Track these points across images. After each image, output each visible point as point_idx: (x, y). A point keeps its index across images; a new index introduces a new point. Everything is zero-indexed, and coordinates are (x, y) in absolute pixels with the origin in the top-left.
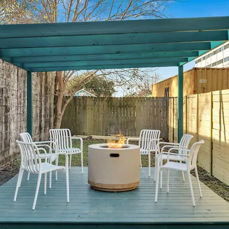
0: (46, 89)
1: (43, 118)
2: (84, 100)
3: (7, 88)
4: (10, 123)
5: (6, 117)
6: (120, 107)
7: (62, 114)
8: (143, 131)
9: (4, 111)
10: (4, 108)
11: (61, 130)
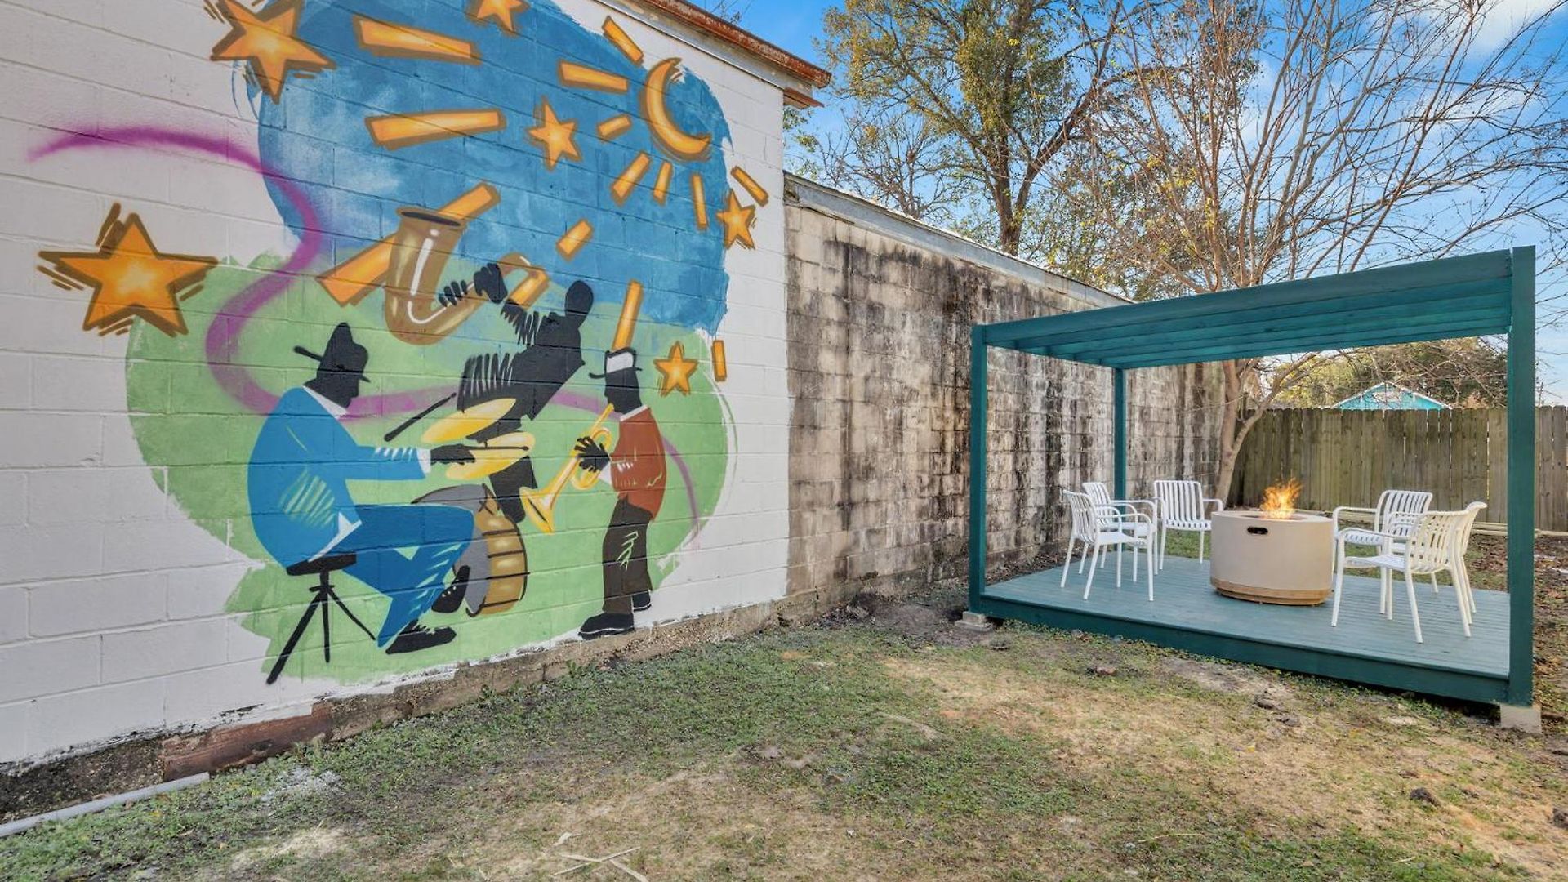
0: (1198, 396)
1: (1187, 462)
2: (1311, 419)
3: (1087, 398)
4: (1093, 470)
5: (1084, 456)
6: (1431, 435)
7: (1235, 452)
8: (1388, 495)
9: (1078, 444)
10: (1079, 437)
11: (1175, 482)
